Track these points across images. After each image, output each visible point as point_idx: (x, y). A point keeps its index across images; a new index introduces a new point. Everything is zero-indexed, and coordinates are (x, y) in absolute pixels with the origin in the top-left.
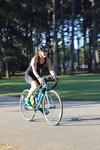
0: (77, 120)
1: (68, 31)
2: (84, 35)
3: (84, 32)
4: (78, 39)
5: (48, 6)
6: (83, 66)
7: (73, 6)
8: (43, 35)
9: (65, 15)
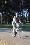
0: (27, 37)
1: (24, 12)
3: (28, 12)
4: (27, 14)
5: (19, 6)
6: (28, 21)
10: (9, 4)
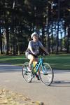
1: (55, 28)
2: (65, 31)
3: (64, 29)
4: (61, 33)
5: (44, 13)
6: (64, 49)
7: (59, 13)
8: (41, 30)
9: (54, 18)
10: (20, 9)
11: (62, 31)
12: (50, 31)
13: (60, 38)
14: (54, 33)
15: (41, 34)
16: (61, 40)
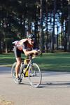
2: (62, 25)
8: (33, 24)
9: (49, 10)
11: (59, 25)
12: (44, 25)
13: (56, 33)
14: (49, 27)
15: (34, 28)
16: (58, 35)
